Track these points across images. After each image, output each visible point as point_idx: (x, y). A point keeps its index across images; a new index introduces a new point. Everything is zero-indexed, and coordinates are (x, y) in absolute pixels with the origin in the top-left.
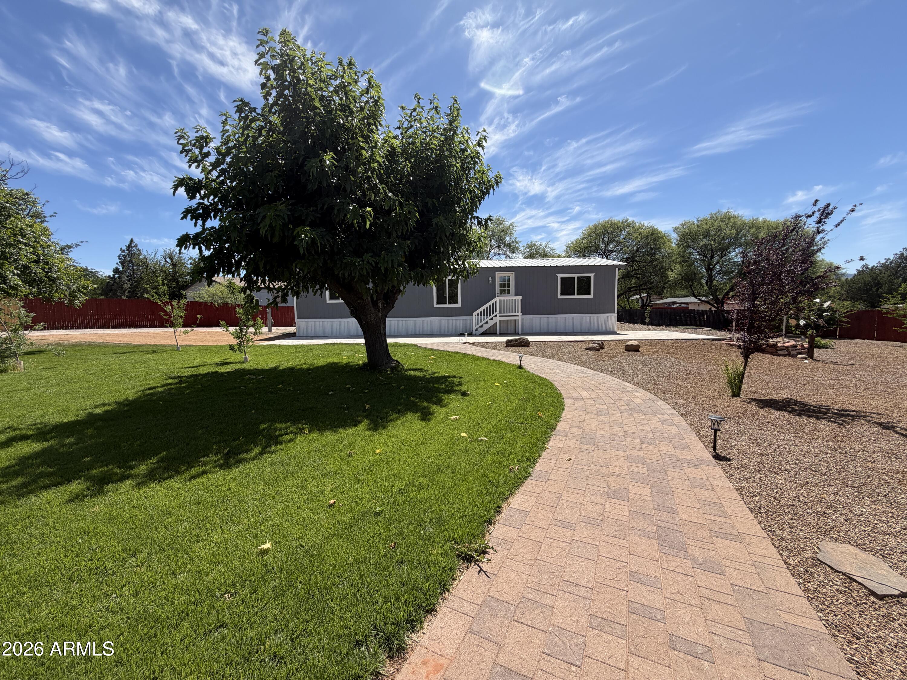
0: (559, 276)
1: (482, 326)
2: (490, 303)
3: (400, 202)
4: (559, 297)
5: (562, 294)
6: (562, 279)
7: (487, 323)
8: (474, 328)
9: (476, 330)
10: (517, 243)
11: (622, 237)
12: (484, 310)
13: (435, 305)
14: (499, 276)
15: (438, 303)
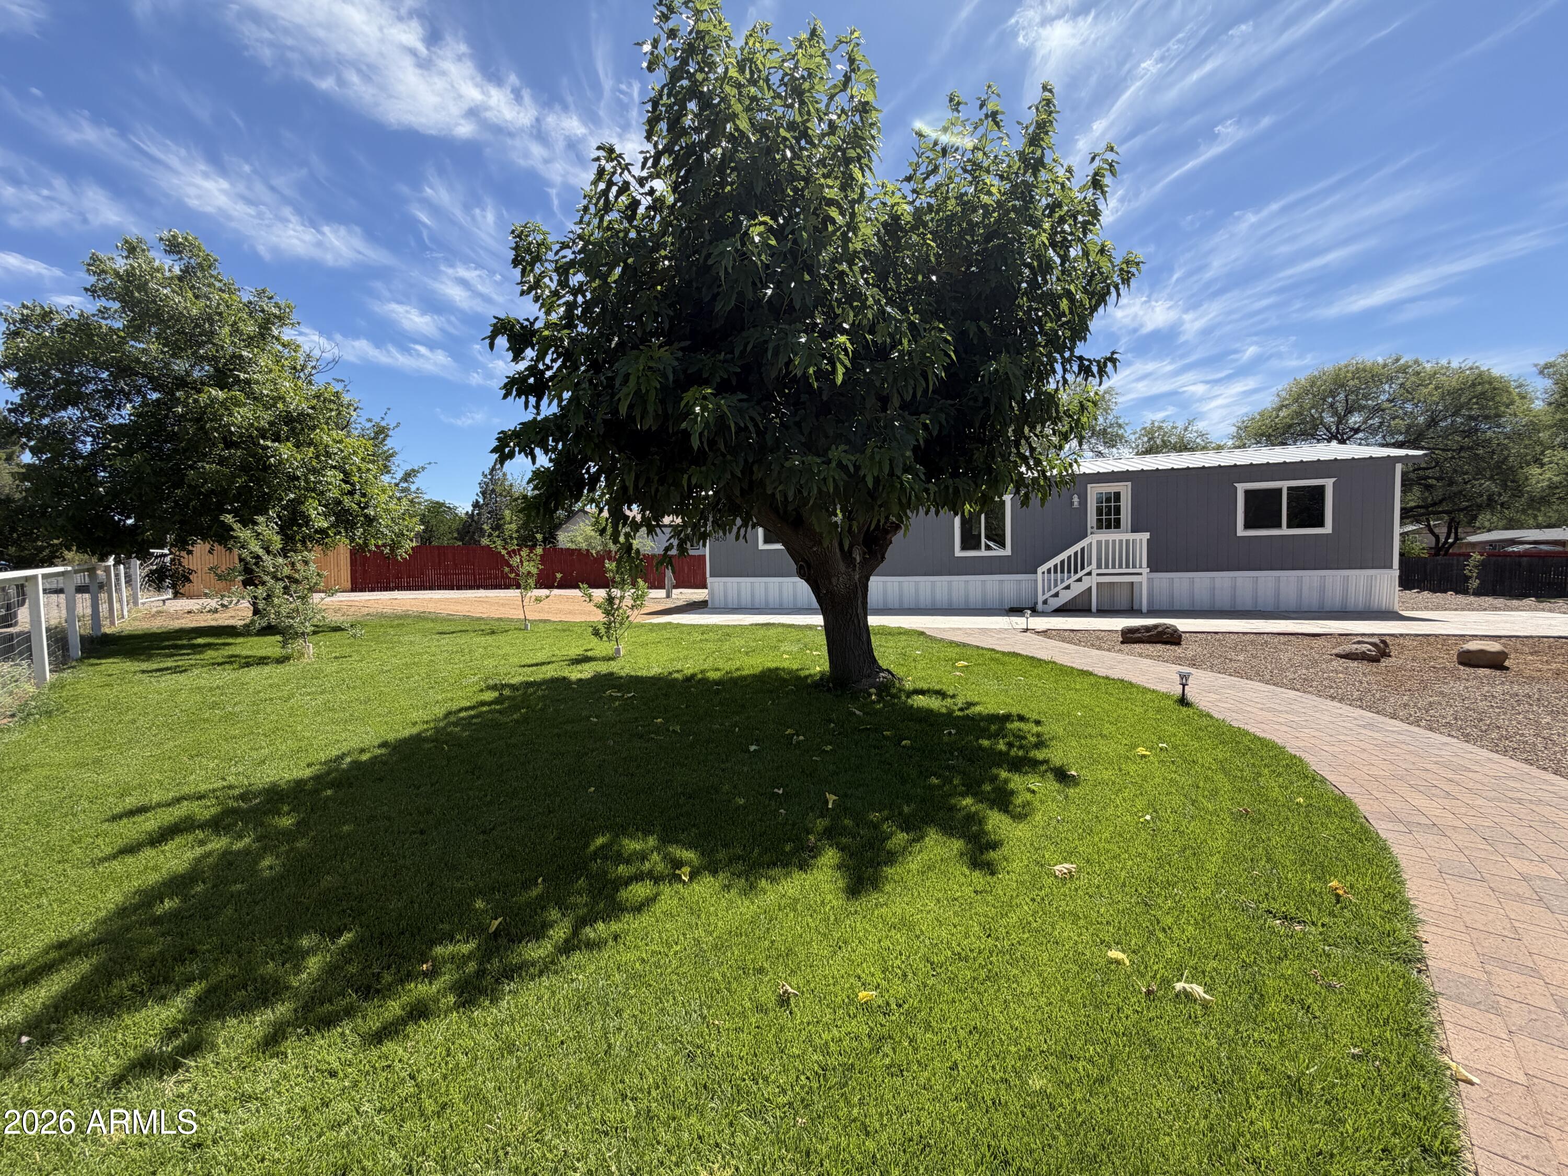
0: (1241, 488)
1: (1056, 595)
2: (1077, 547)
3: (912, 325)
4: (1241, 532)
5: (1247, 526)
6: (1248, 493)
7: (1068, 587)
8: (1040, 599)
9: (1045, 602)
10: (1120, 426)
11: (1383, 397)
12: (1062, 562)
13: (958, 553)
14: (1094, 491)
15: (964, 547)
